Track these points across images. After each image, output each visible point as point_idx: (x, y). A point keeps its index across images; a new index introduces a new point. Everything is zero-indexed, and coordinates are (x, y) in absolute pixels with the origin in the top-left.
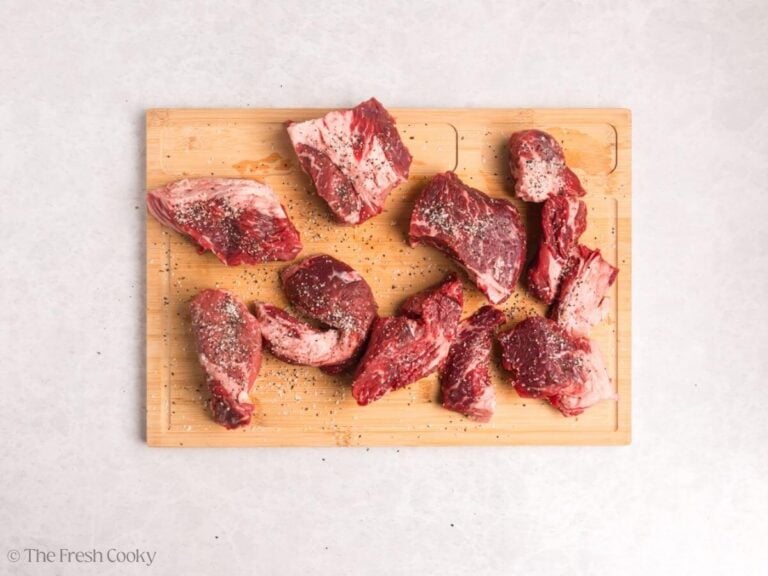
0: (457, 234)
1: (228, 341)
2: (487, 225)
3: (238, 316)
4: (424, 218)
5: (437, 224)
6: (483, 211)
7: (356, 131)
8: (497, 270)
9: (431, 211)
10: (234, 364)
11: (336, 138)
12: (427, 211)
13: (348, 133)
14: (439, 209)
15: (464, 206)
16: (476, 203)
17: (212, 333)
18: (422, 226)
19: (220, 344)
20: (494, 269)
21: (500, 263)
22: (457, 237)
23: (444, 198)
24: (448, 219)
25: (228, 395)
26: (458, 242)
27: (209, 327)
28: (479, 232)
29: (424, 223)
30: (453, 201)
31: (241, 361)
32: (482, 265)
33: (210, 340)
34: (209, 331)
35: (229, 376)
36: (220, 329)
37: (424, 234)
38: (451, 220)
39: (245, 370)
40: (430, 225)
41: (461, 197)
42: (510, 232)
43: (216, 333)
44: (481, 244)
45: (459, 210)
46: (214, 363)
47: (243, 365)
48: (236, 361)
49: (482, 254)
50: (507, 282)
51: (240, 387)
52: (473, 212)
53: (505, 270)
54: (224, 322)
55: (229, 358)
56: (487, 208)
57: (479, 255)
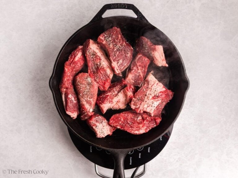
0: (111, 46)
1: (87, 90)
2: (122, 48)
3: (91, 82)
4: (104, 37)
5: (107, 40)
6: (123, 43)
7: (160, 94)
8: (119, 63)
9: (107, 36)
10: (89, 99)
11: (155, 89)
12: (106, 36)
13: (158, 92)
14: (109, 36)
15: (117, 39)
16: (122, 40)
17: (82, 87)
18: (102, 39)
19: (85, 92)
20: (118, 62)
21: (121, 61)
22: (111, 47)
23: (113, 34)
24: (110, 40)
25: (86, 109)
26: (110, 49)
27: (81, 85)
28: (118, 49)
29: (103, 39)
30: (115, 36)
31: (91, 98)
32: (115, 59)
33: (81, 89)
34: (81, 87)
35: (87, 103)
36: (84, 86)
37: (101, 42)
38: (111, 41)
39: (92, 102)
40: (105, 40)
41: (118, 36)
42: (128, 54)
43: (83, 87)
44: (118, 53)
45: (115, 40)
46: (83, 98)
47: (91, 100)
48: (90, 98)
49: (116, 56)
50: (121, 68)
51: (90, 107)
52: (119, 42)
53: (122, 64)
54: (86, 84)
55: (88, 97)
56: (124, 43)
57: (115, 56)
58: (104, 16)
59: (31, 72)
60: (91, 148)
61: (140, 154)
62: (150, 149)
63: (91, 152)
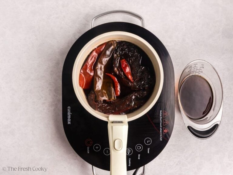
60: (88, 149)
61: (139, 155)
62: (149, 150)
63: (88, 153)
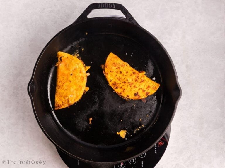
58: (89, 16)
59: (16, 67)
62: (143, 163)
